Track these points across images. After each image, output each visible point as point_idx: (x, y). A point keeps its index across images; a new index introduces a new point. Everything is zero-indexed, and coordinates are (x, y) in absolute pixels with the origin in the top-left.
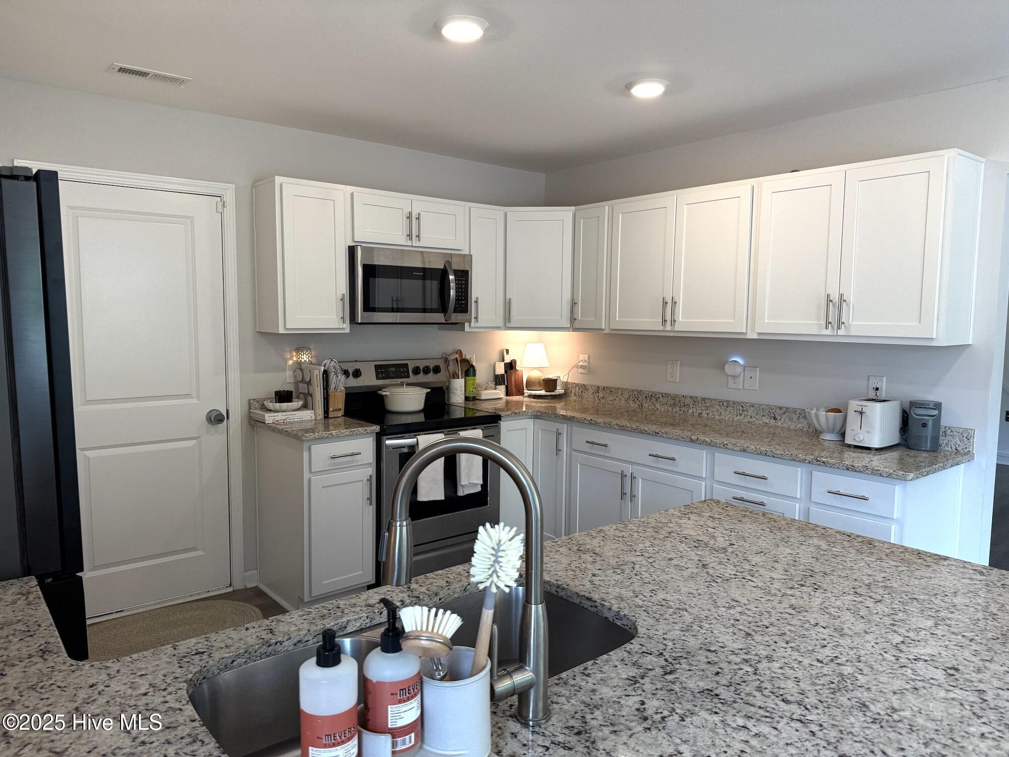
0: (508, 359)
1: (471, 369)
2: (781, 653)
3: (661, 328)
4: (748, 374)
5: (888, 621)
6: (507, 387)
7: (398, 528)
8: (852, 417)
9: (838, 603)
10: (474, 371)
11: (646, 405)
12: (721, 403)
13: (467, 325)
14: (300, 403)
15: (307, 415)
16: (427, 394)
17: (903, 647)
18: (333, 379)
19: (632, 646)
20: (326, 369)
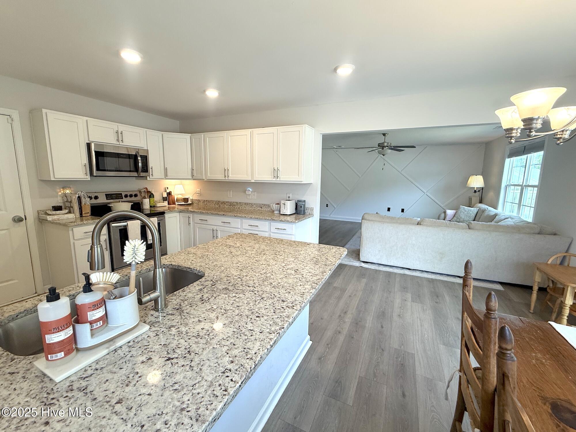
0: (168, 191)
1: (152, 195)
2: (250, 273)
3: (224, 179)
4: (253, 194)
5: (282, 260)
6: (168, 202)
7: (96, 248)
8: (282, 205)
9: (270, 257)
10: (153, 196)
11: (221, 206)
12: (245, 204)
13: (148, 177)
14: (67, 211)
15: (71, 216)
16: (132, 205)
17: (285, 267)
18: (83, 200)
19: (202, 280)
20: (79, 196)
